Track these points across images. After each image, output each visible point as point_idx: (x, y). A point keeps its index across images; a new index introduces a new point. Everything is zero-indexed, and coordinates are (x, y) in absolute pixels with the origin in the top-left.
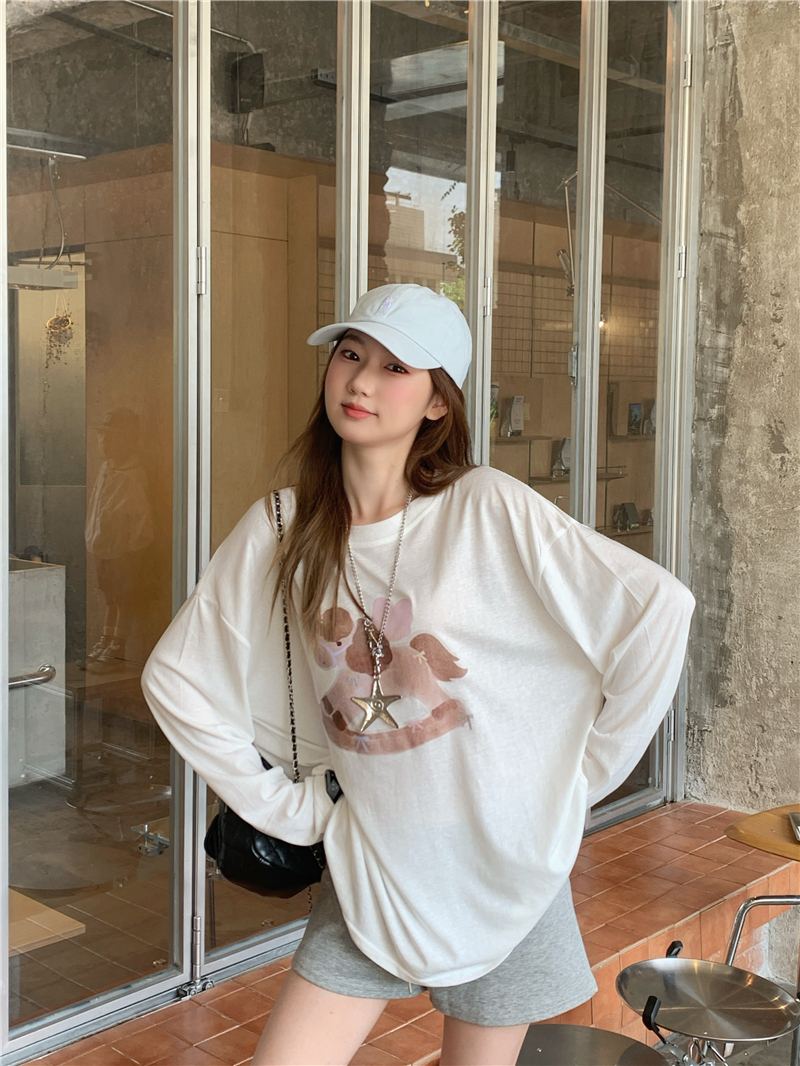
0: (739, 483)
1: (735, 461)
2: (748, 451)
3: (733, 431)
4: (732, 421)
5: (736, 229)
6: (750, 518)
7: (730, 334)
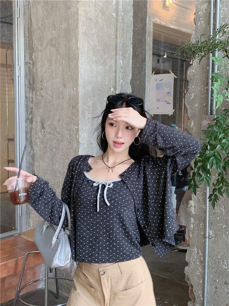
0: (36, 138)
1: (35, 132)
2: (37, 129)
3: (34, 123)
4: (34, 120)
5: (32, 61)
6: (38, 149)
7: (32, 93)
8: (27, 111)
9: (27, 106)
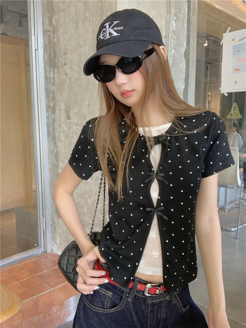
1: (58, 124)
2: (61, 119)
3: (57, 112)
4: (57, 108)
5: (53, 28)
6: (62, 145)
7: (54, 72)
8: (47, 96)
9: (47, 91)
